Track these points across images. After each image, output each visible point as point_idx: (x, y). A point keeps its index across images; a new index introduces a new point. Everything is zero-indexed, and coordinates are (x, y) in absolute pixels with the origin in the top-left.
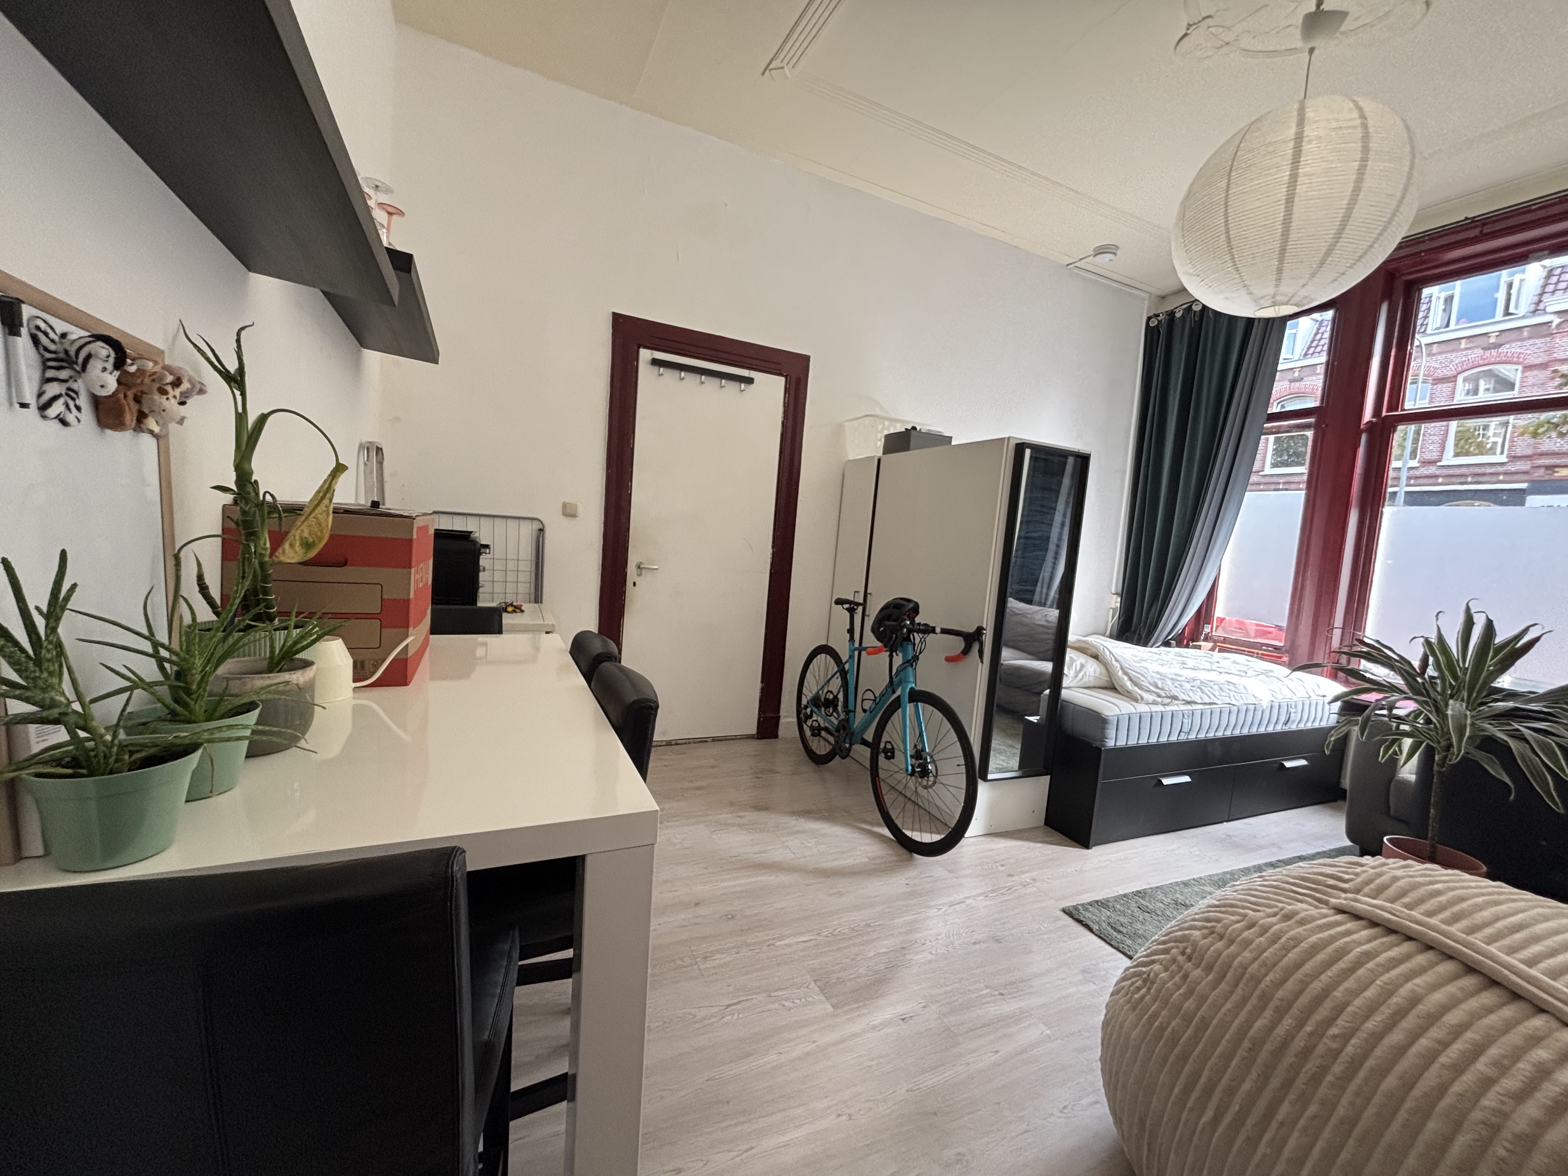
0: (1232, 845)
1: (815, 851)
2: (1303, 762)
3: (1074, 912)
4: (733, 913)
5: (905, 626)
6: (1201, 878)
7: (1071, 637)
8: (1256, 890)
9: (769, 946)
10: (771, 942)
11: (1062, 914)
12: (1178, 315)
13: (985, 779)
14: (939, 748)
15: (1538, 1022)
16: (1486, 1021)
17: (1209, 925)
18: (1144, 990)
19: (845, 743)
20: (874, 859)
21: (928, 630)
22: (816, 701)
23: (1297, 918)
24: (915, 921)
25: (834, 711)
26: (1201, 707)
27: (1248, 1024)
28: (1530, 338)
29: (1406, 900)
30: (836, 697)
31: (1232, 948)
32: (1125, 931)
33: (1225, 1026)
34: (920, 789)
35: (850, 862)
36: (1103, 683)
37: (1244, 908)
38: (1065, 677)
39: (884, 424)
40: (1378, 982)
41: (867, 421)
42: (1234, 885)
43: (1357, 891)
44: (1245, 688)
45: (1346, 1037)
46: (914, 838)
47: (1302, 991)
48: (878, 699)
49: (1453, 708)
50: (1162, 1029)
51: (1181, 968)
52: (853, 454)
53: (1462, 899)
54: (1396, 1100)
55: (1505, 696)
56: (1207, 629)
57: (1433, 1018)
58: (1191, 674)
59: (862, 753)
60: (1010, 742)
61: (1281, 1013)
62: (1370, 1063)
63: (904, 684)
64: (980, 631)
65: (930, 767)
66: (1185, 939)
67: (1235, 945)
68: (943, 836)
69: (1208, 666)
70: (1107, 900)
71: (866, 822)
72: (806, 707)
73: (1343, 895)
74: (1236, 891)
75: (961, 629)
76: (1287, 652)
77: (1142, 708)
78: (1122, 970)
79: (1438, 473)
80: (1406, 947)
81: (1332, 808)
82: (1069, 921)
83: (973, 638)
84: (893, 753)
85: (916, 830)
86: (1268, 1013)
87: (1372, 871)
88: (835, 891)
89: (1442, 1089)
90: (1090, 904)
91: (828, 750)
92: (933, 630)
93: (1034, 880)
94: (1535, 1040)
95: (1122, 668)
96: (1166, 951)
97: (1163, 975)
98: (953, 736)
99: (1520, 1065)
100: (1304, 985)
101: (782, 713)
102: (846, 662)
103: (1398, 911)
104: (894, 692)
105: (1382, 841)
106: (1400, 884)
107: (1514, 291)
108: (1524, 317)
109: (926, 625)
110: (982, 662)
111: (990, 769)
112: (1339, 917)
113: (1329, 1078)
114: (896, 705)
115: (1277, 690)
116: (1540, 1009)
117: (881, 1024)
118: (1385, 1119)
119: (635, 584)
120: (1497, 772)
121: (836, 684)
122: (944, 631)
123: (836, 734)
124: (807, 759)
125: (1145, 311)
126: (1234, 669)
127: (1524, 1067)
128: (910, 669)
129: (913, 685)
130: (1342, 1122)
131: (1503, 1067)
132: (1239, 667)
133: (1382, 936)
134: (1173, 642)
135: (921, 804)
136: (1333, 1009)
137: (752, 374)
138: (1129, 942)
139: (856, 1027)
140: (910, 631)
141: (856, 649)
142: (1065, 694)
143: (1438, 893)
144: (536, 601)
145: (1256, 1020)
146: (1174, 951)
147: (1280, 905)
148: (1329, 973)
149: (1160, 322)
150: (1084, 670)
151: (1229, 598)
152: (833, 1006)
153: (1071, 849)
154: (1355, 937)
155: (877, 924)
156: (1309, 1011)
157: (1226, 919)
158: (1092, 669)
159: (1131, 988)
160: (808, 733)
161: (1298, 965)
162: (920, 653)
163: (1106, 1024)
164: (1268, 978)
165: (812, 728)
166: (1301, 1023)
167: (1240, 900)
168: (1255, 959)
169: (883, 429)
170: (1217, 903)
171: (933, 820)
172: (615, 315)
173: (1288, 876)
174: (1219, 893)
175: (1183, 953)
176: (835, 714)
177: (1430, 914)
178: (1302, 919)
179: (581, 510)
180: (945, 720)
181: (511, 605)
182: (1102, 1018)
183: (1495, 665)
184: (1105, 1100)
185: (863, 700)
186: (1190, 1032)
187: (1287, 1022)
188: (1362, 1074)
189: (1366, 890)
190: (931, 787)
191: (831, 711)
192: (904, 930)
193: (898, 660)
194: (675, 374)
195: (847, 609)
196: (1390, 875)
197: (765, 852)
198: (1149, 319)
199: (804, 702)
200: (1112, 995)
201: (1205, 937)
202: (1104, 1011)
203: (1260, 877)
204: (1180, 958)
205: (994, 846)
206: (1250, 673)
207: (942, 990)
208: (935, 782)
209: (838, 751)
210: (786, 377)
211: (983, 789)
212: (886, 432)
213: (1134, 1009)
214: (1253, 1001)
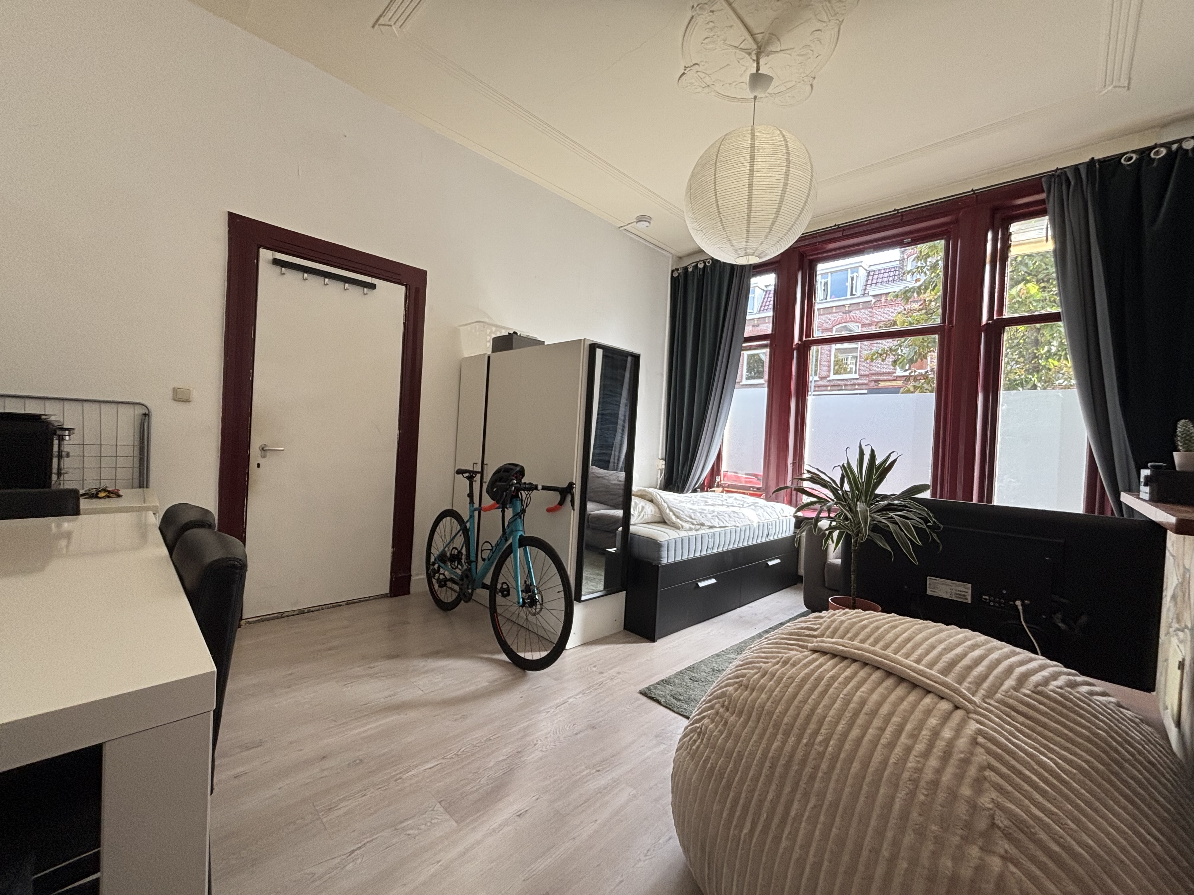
0: (742, 622)
1: (441, 685)
2: (778, 561)
3: (648, 692)
4: (361, 757)
5: (512, 485)
6: (727, 649)
7: (635, 488)
8: (765, 648)
9: (396, 780)
10: (398, 777)
11: (639, 695)
12: (690, 270)
13: (579, 600)
14: (543, 581)
15: (928, 700)
16: (902, 707)
17: (738, 680)
18: (699, 741)
19: (468, 589)
20: (494, 681)
21: (532, 488)
22: (442, 558)
23: (791, 662)
24: (528, 726)
25: (459, 564)
26: (719, 529)
27: (767, 750)
28: (863, 309)
29: (849, 635)
30: (460, 552)
31: (754, 694)
32: (682, 698)
33: (753, 754)
34: (530, 617)
35: (473, 688)
36: (657, 519)
37: (758, 662)
38: (632, 517)
39: (491, 330)
40: (841, 696)
41: (477, 325)
42: (751, 648)
43: (822, 635)
44: (743, 515)
45: (826, 742)
46: (526, 658)
47: (798, 714)
48: (494, 549)
49: (860, 507)
50: (713, 768)
51: (722, 717)
52: (468, 352)
53: (878, 628)
54: (861, 778)
55: (882, 498)
56: (718, 479)
57: (874, 713)
58: (711, 508)
59: (483, 595)
60: (597, 572)
61: (787, 734)
62: (843, 756)
63: (514, 533)
64: (571, 485)
65: (537, 597)
66: (723, 694)
67: (755, 691)
68: (548, 652)
69: (720, 503)
70: (669, 678)
71: (486, 652)
72: (434, 564)
73: (815, 640)
74: (753, 652)
75: (557, 486)
76: (764, 490)
77: (683, 533)
78: (683, 729)
79: (828, 383)
80: (854, 667)
81: (796, 589)
82: (644, 699)
83: (566, 492)
84: (508, 592)
85: (528, 651)
86: (779, 737)
87: (829, 620)
88: (459, 716)
89: (885, 762)
90: (658, 683)
91: (454, 598)
92: (536, 487)
93: (619, 673)
94: (928, 712)
95: (669, 507)
96: (711, 707)
97: (711, 726)
98: (554, 569)
99: (924, 733)
100: (799, 709)
101: (413, 572)
102: (467, 521)
103: (847, 643)
104: (506, 540)
105: (828, 601)
106: (845, 624)
107: (854, 282)
108: (859, 297)
109: (530, 484)
110: (574, 510)
111: (583, 593)
112: (815, 656)
113: (820, 774)
114: (509, 551)
115: (761, 515)
116: (928, 692)
117: (500, 825)
118: (855, 796)
119: (259, 465)
120: (884, 545)
121: (459, 541)
122: (545, 488)
123: (461, 582)
124: (437, 608)
125: (670, 266)
126: (735, 503)
127: (925, 733)
128: (519, 520)
129: (522, 533)
130: (831, 805)
131: (914, 736)
132: (738, 502)
133: (841, 663)
134: (699, 490)
135: (530, 628)
136: (818, 722)
137: (375, 281)
138: (686, 706)
139: (479, 835)
140: (518, 490)
141: (476, 509)
142: (632, 529)
143: (865, 627)
144: (141, 486)
145: (773, 744)
146: (717, 705)
147: (780, 655)
148: (813, 697)
149: (679, 274)
150: (645, 510)
151: (730, 457)
152: (456, 822)
153: (642, 644)
154: (825, 667)
155: (497, 736)
156: (803, 729)
157: (749, 673)
158: (650, 509)
159: (690, 742)
160: (436, 586)
161: (795, 695)
162: (527, 506)
163: (674, 775)
164: (777, 711)
165: (438, 580)
166: (800, 738)
167: (756, 657)
168: (768, 699)
169: (491, 332)
170: (741, 663)
171: (541, 640)
172: (230, 214)
173: (782, 634)
174: (740, 657)
175: (723, 706)
176: (460, 567)
177: (863, 641)
178: (795, 662)
179: (195, 395)
180: (547, 557)
181: (105, 490)
182: (670, 770)
183: (878, 477)
184: (676, 836)
185: (482, 551)
186: (731, 765)
187: (792, 740)
188: (838, 765)
189: (827, 633)
190: (538, 613)
191: (456, 564)
192: (519, 736)
193: (509, 513)
194: (298, 275)
195: (467, 477)
196: (839, 620)
197: (395, 694)
198: (673, 271)
199: (432, 560)
200: (677, 751)
201: (736, 690)
202: (672, 765)
203: (766, 638)
204: (721, 710)
205: (588, 652)
206: (745, 505)
207: (552, 780)
208: (541, 609)
209: (462, 596)
210: (406, 286)
211: (578, 610)
212: (494, 336)
213: (693, 758)
214: (770, 730)
